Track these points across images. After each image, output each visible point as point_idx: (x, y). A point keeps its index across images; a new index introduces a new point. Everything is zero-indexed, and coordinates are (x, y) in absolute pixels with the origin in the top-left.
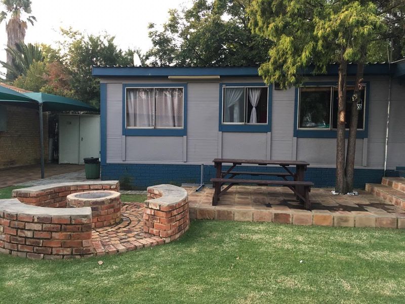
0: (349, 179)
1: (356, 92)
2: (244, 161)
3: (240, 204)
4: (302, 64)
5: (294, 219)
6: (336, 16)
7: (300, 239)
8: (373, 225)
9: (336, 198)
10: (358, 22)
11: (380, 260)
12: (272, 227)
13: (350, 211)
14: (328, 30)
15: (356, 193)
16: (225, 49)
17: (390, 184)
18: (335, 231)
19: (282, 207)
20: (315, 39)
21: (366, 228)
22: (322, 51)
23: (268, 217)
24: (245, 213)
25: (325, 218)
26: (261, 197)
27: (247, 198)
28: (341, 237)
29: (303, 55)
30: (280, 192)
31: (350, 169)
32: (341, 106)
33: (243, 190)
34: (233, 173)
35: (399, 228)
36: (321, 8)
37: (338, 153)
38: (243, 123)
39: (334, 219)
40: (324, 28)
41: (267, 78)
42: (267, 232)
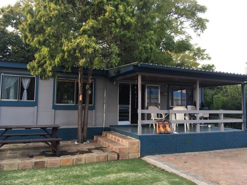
0: (85, 134)
1: (88, 84)
2: (14, 127)
3: (10, 158)
4: (55, 65)
5: (48, 164)
6: (75, 40)
7: (50, 177)
8: (95, 160)
9: (76, 146)
10: (86, 45)
11: (96, 183)
12: (31, 173)
13: (83, 154)
14: (70, 47)
15: (89, 142)
16: (9, 49)
17: (106, 135)
18: (73, 168)
19: (40, 157)
20: (63, 51)
21: (91, 163)
22: (68, 59)
23: (30, 165)
24: (12, 165)
25: (68, 161)
26: (26, 151)
27: (16, 153)
28: (76, 171)
29: (56, 60)
30: (42, 146)
31: (85, 128)
32: (80, 92)
33: (14, 147)
34: (6, 136)
35: (109, 160)
36: (67, 35)
37: (78, 119)
38: (17, 100)
39: (73, 160)
40: (68, 46)
41: (33, 72)
42: (27, 176)
